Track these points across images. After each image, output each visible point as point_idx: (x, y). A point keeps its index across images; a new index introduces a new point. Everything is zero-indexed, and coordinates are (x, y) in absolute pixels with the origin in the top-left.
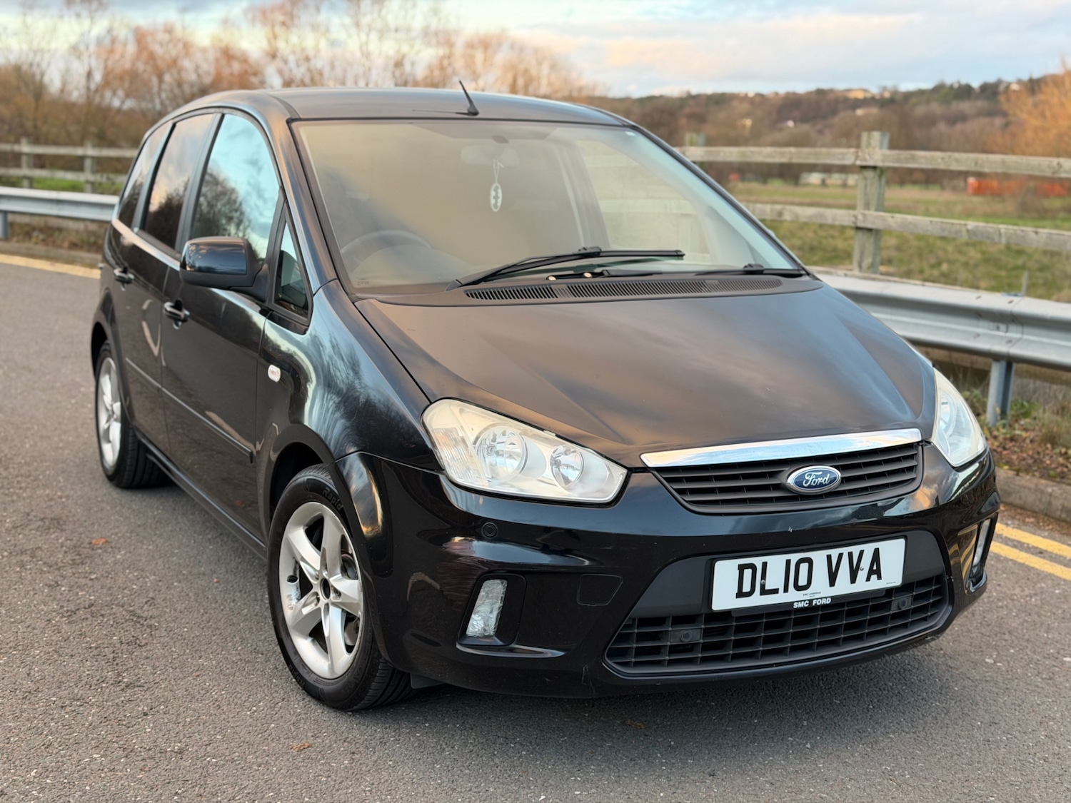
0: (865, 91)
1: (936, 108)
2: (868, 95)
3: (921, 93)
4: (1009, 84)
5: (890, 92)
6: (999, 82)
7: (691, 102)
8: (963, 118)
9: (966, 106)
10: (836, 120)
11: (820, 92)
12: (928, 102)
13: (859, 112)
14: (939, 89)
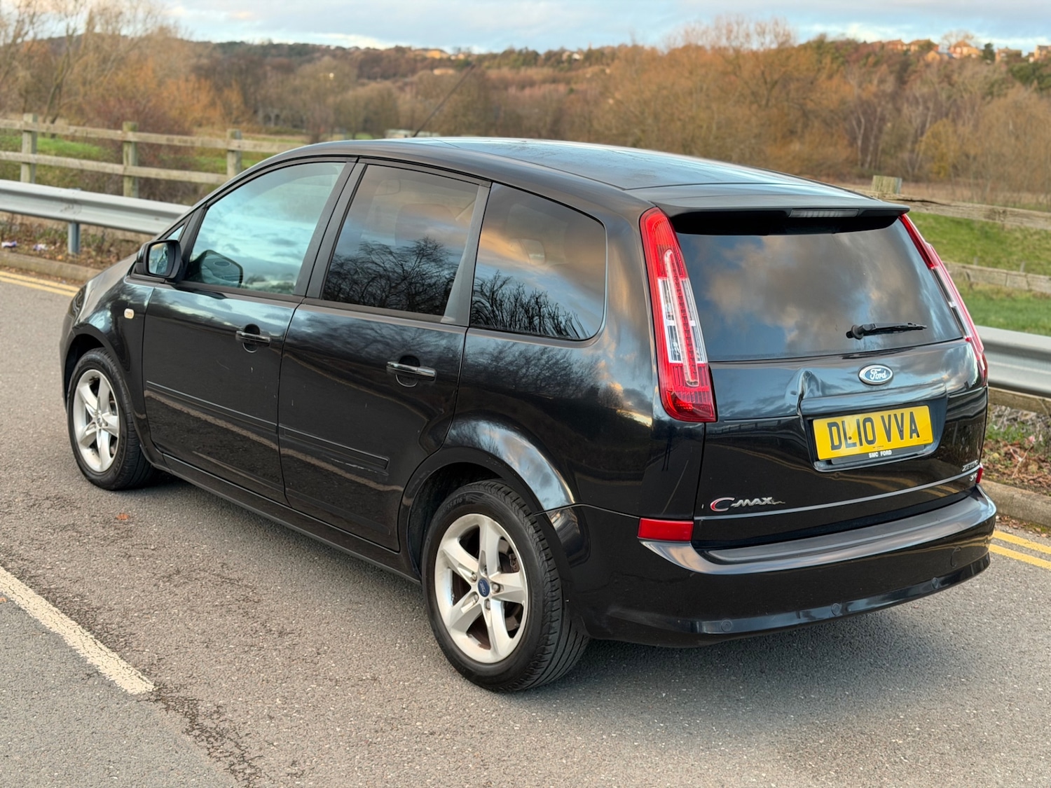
0: (442, 51)
1: (506, 72)
2: (445, 56)
3: (493, 57)
4: (572, 53)
5: (464, 53)
6: (562, 51)
7: (274, 51)
8: (531, 83)
9: (533, 73)
10: (415, 78)
11: (399, 50)
12: (499, 67)
13: (437, 72)
14: (508, 54)
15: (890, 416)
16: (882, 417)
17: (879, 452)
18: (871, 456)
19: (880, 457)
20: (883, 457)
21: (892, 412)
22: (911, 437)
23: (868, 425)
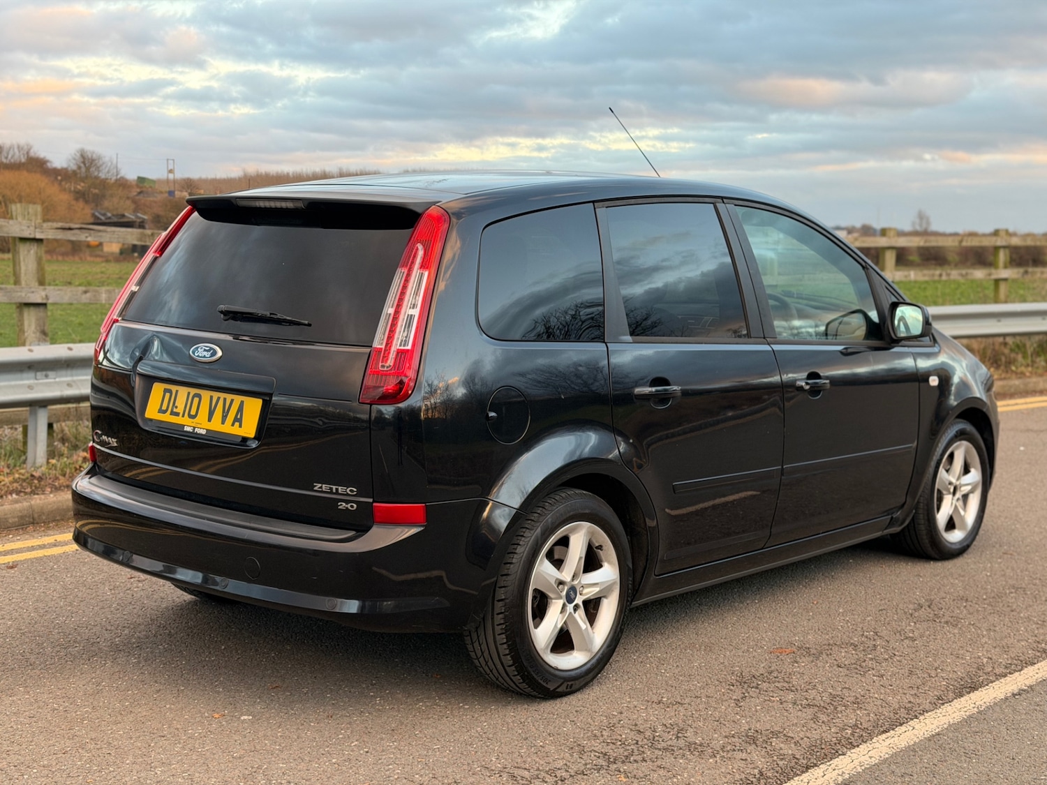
15: (219, 398)
16: (211, 397)
17: (194, 428)
18: (186, 429)
19: (193, 432)
20: (196, 433)
21: (222, 395)
22: (233, 425)
23: (196, 400)
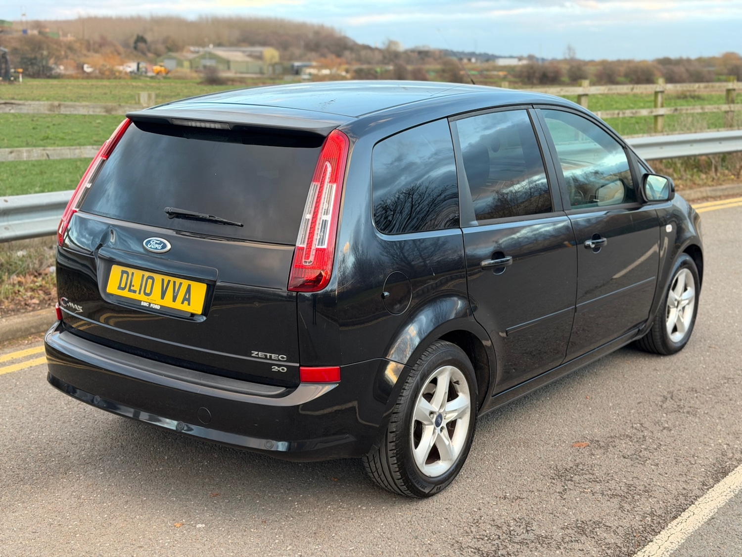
15: (169, 281)
16: (163, 280)
17: (150, 304)
18: (143, 304)
19: (149, 307)
20: (152, 308)
21: (172, 279)
22: (183, 303)
23: (150, 281)
